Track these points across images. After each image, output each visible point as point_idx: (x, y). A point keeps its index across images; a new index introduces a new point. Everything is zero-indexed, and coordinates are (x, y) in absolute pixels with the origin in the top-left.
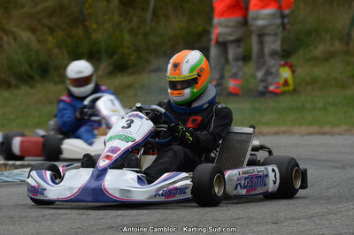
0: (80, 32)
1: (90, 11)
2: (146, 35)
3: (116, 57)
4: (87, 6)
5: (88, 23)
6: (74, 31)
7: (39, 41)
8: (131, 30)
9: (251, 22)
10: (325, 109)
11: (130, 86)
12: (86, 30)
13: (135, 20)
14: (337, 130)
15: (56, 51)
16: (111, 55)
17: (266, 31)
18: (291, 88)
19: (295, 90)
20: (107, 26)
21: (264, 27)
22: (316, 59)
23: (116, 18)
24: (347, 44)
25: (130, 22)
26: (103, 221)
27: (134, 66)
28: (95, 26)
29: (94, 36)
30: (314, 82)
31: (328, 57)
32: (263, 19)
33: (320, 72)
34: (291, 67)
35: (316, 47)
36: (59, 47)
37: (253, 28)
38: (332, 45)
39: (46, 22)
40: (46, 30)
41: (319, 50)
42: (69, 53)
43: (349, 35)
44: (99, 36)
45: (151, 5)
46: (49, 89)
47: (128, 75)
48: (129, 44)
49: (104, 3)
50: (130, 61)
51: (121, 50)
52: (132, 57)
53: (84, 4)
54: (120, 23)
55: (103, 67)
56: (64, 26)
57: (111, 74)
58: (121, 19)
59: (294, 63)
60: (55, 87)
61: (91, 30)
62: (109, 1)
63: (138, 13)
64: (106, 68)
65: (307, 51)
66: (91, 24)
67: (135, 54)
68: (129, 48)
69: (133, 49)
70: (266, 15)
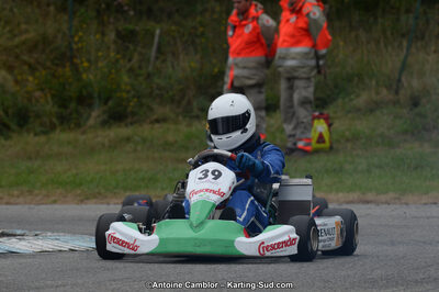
0: (68, 71)
1: (80, 45)
2: (149, 76)
3: (110, 103)
4: (76, 39)
5: (77, 61)
6: (60, 70)
7: (17, 82)
8: (131, 70)
10: (369, 171)
11: (128, 139)
12: (75, 68)
13: (136, 57)
14: (383, 198)
15: (38, 94)
16: (106, 103)
17: (296, 74)
18: (327, 144)
19: (331, 148)
20: (100, 64)
21: (294, 69)
22: (359, 110)
23: (112, 54)
24: (397, 93)
25: (130, 60)
27: (133, 114)
28: (86, 64)
29: (84, 76)
30: (355, 138)
31: (373, 108)
32: (293, 59)
33: (362, 126)
34: (327, 119)
35: (358, 96)
36: (42, 90)
37: (280, 69)
38: (378, 93)
39: (25, 58)
40: (26, 68)
41: (362, 99)
42: (53, 96)
43: (399, 80)
44: (91, 77)
45: (156, 39)
46: (30, 140)
47: (126, 125)
48: (128, 88)
49: (98, 36)
50: (129, 109)
51: (118, 94)
52: (132, 104)
53: (72, 37)
54: (117, 61)
55: (96, 115)
56: (49, 64)
57: (105, 124)
58: (119, 56)
59: (331, 115)
60: (37, 138)
61: (81, 69)
62: (103, 34)
63: (139, 49)
64: (99, 116)
65: (347, 100)
66: (82, 62)
67: (135, 100)
68: (128, 92)
69: (133, 93)
70: (298, 54)
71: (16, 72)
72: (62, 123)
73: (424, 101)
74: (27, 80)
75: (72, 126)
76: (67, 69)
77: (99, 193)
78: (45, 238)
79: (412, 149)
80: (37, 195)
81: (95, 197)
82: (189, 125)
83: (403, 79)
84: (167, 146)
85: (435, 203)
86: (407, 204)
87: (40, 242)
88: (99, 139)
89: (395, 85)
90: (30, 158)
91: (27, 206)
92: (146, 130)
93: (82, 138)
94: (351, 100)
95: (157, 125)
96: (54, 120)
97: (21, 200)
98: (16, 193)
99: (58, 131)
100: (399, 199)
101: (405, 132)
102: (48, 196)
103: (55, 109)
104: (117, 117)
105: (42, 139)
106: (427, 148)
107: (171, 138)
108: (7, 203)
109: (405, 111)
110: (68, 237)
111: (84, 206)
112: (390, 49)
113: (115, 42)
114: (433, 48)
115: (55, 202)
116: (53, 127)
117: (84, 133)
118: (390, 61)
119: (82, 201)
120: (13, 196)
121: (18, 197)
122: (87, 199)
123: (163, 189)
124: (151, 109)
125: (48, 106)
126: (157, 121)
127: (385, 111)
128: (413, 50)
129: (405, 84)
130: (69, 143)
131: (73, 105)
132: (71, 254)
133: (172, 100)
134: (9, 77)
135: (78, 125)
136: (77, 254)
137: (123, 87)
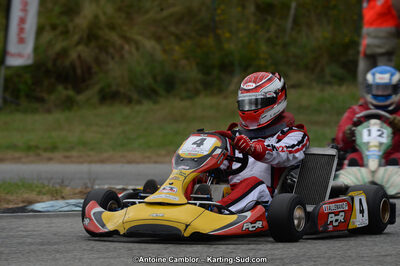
0: (211, 41)
1: (222, 17)
2: (285, 46)
4: (219, 11)
5: (220, 32)
6: (204, 40)
7: (165, 51)
8: (269, 40)
12: (218, 39)
13: (273, 29)
15: (183, 62)
16: (246, 70)
20: (241, 35)
23: (252, 26)
25: (268, 31)
28: (227, 35)
29: (226, 46)
36: (187, 58)
39: (173, 29)
40: (173, 38)
42: (198, 64)
44: (232, 46)
45: (292, 12)
46: (175, 105)
48: (266, 56)
49: (239, 9)
51: (257, 62)
53: (215, 9)
54: (256, 32)
55: (236, 81)
56: (193, 34)
58: (258, 27)
60: (183, 103)
61: (223, 40)
62: (244, 7)
63: (276, 20)
66: (224, 33)
67: (272, 67)
68: (266, 60)
69: (270, 61)
71: (164, 42)
72: (205, 89)
74: (174, 49)
75: (215, 91)
82: (322, 90)
84: (301, 109)
90: (176, 121)
93: (224, 102)
95: (293, 91)
96: (198, 86)
98: (163, 152)
99: (202, 96)
103: (200, 76)
105: (187, 103)
107: (305, 102)
108: (156, 162)
113: (255, 14)
116: (197, 93)
117: (225, 98)
120: (160, 155)
121: (165, 156)
125: (193, 73)
126: (293, 87)
130: (212, 107)
131: (215, 72)
133: (306, 67)
134: (158, 47)
135: (220, 91)
137: (262, 56)
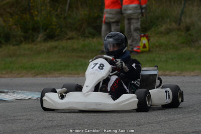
0: (28, 16)
1: (33, 4)
2: (65, 18)
3: (48, 31)
4: (31, 1)
5: (32, 11)
6: (24, 15)
7: (4, 21)
8: (57, 15)
9: (123, 12)
10: (167, 61)
11: (56, 47)
12: (31, 15)
13: (59, 10)
14: (173, 73)
15: (14, 27)
16: (45, 31)
17: (132, 17)
18: (147, 49)
19: (149, 50)
20: (43, 13)
21: (131, 14)
22: (161, 33)
23: (48, 8)
24: (179, 24)
25: (56, 11)
26: (41, 123)
27: (58, 36)
28: (36, 13)
29: (36, 18)
30: (160, 46)
31: (168, 32)
32: (130, 10)
33: (164, 40)
34: (147, 37)
35: (161, 26)
36: (16, 25)
37: (125, 15)
38: (170, 25)
39: (8, 10)
40: (9, 15)
41: (163, 28)
42: (21, 28)
43: (180, 19)
44: (39, 19)
45: (68, 1)
46: (10, 48)
47: (55, 41)
48: (56, 24)
50: (56, 33)
51: (51, 27)
52: (58, 31)
54: (50, 11)
55: (41, 36)
56: (19, 13)
57: (45, 40)
58: (51, 9)
59: (149, 35)
60: (14, 47)
61: (34, 15)
63: (61, 6)
64: (42, 37)
65: (156, 28)
66: (34, 12)
67: (59, 29)
68: (56, 25)
69: (58, 26)
70: (132, 7)
71: (4, 17)
72: (25, 40)
73: (192, 28)
74: (9, 20)
75: (30, 41)
76: (28, 15)
77: (43, 73)
78: (17, 93)
79: (186, 51)
80: (14, 74)
81: (41, 74)
82: (84, 40)
83: (182, 18)
84: (74, 50)
85: (197, 76)
86: (184, 76)
87: (15, 95)
88: (43, 47)
89: (179, 21)
90: (11, 56)
91: (9, 79)
92: (64, 43)
93: (35, 47)
94: (158, 28)
95: (69, 41)
96: (22, 39)
97: (7, 76)
98: (4, 72)
99: (23, 44)
100: (181, 74)
101: (183, 43)
102: (19, 74)
103: (22, 34)
104: (51, 37)
105: (16, 47)
106: (193, 50)
107: (75, 46)
109: (183, 33)
110: (28, 93)
111: (36, 78)
112: (176, 4)
113: (50, 3)
114: (196, 4)
115: (22, 77)
116: (21, 42)
117: (35, 44)
118: (176, 10)
119: (35, 76)
120: (3, 74)
121: (5, 74)
122: (37, 75)
123: (72, 70)
124: (66, 33)
125: (19, 32)
126: (69, 39)
127: (174, 33)
128: (187, 5)
129: (183, 21)
130: (29, 49)
131: (30, 32)
132: (30, 101)
133: (76, 29)
134: (1, 19)
135: (33, 41)
136: (32, 101)
137: (53, 23)
